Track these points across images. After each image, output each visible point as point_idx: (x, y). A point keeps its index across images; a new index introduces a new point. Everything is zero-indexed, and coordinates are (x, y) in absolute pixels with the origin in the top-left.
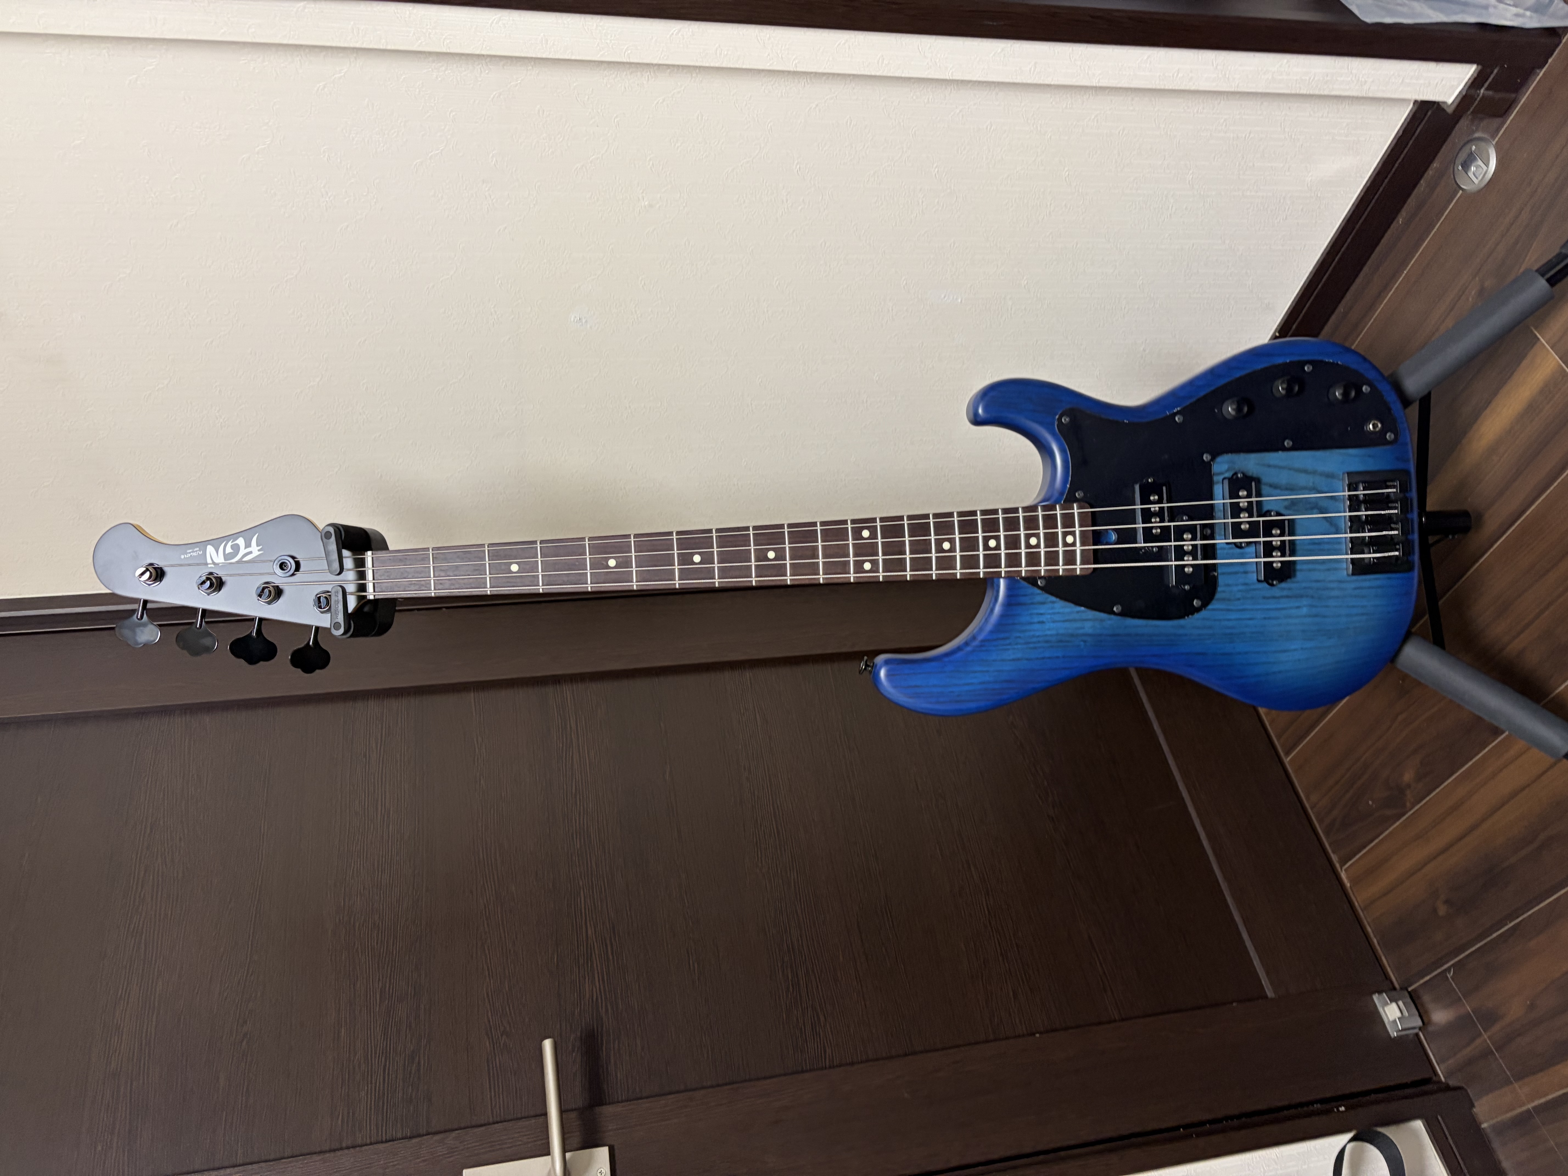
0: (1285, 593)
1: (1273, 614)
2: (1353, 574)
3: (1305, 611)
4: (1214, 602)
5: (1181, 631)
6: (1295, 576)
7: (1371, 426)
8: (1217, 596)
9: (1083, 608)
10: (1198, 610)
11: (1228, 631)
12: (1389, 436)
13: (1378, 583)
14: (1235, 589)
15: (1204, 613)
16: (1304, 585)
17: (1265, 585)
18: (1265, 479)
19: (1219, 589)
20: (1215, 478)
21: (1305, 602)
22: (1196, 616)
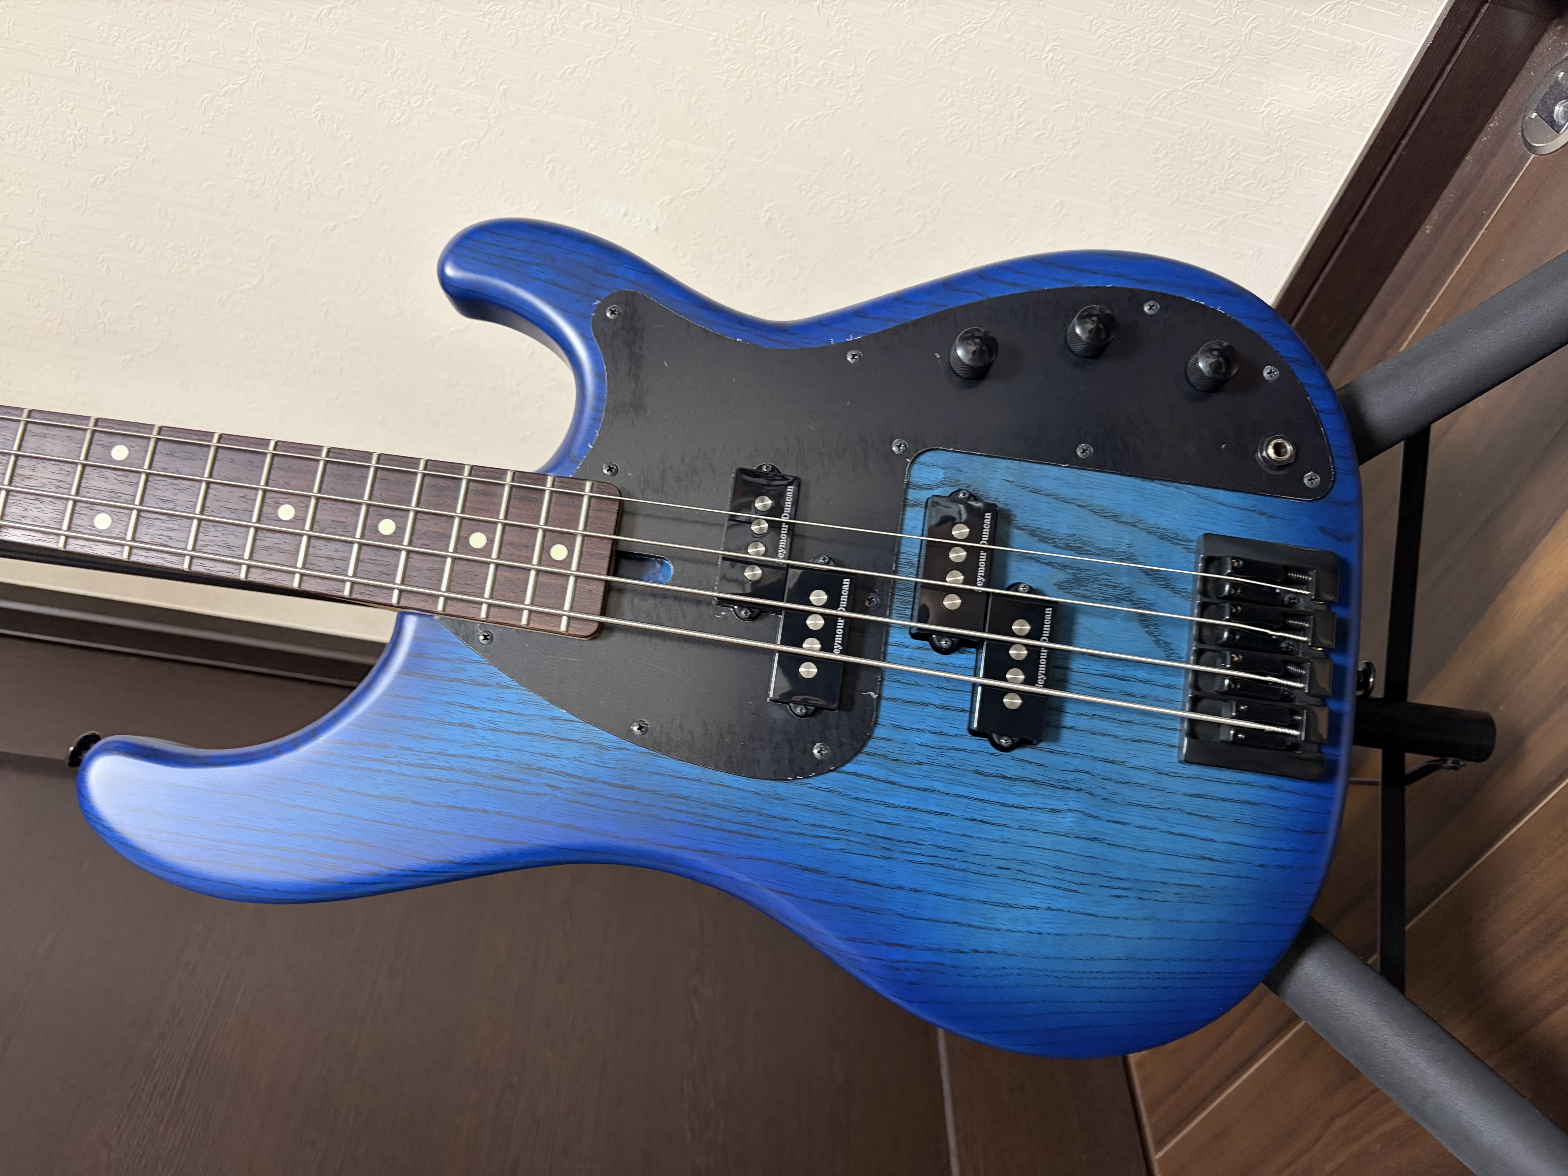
0: (1029, 772)
1: (992, 813)
2: (1187, 761)
3: (1068, 821)
4: (860, 757)
5: (777, 810)
6: (1056, 739)
7: (1271, 451)
8: (872, 745)
9: (563, 713)
10: (820, 768)
11: (882, 830)
12: (1310, 479)
13: (1247, 793)
14: (916, 738)
15: (830, 779)
16: (1076, 763)
17: (984, 744)
18: (1021, 516)
19: (879, 732)
20: (912, 494)
21: (1071, 800)
22: (816, 781)
